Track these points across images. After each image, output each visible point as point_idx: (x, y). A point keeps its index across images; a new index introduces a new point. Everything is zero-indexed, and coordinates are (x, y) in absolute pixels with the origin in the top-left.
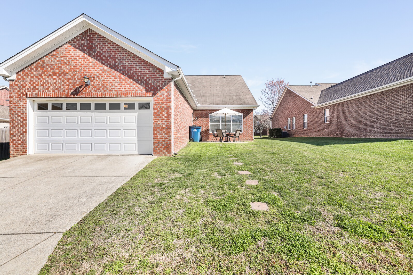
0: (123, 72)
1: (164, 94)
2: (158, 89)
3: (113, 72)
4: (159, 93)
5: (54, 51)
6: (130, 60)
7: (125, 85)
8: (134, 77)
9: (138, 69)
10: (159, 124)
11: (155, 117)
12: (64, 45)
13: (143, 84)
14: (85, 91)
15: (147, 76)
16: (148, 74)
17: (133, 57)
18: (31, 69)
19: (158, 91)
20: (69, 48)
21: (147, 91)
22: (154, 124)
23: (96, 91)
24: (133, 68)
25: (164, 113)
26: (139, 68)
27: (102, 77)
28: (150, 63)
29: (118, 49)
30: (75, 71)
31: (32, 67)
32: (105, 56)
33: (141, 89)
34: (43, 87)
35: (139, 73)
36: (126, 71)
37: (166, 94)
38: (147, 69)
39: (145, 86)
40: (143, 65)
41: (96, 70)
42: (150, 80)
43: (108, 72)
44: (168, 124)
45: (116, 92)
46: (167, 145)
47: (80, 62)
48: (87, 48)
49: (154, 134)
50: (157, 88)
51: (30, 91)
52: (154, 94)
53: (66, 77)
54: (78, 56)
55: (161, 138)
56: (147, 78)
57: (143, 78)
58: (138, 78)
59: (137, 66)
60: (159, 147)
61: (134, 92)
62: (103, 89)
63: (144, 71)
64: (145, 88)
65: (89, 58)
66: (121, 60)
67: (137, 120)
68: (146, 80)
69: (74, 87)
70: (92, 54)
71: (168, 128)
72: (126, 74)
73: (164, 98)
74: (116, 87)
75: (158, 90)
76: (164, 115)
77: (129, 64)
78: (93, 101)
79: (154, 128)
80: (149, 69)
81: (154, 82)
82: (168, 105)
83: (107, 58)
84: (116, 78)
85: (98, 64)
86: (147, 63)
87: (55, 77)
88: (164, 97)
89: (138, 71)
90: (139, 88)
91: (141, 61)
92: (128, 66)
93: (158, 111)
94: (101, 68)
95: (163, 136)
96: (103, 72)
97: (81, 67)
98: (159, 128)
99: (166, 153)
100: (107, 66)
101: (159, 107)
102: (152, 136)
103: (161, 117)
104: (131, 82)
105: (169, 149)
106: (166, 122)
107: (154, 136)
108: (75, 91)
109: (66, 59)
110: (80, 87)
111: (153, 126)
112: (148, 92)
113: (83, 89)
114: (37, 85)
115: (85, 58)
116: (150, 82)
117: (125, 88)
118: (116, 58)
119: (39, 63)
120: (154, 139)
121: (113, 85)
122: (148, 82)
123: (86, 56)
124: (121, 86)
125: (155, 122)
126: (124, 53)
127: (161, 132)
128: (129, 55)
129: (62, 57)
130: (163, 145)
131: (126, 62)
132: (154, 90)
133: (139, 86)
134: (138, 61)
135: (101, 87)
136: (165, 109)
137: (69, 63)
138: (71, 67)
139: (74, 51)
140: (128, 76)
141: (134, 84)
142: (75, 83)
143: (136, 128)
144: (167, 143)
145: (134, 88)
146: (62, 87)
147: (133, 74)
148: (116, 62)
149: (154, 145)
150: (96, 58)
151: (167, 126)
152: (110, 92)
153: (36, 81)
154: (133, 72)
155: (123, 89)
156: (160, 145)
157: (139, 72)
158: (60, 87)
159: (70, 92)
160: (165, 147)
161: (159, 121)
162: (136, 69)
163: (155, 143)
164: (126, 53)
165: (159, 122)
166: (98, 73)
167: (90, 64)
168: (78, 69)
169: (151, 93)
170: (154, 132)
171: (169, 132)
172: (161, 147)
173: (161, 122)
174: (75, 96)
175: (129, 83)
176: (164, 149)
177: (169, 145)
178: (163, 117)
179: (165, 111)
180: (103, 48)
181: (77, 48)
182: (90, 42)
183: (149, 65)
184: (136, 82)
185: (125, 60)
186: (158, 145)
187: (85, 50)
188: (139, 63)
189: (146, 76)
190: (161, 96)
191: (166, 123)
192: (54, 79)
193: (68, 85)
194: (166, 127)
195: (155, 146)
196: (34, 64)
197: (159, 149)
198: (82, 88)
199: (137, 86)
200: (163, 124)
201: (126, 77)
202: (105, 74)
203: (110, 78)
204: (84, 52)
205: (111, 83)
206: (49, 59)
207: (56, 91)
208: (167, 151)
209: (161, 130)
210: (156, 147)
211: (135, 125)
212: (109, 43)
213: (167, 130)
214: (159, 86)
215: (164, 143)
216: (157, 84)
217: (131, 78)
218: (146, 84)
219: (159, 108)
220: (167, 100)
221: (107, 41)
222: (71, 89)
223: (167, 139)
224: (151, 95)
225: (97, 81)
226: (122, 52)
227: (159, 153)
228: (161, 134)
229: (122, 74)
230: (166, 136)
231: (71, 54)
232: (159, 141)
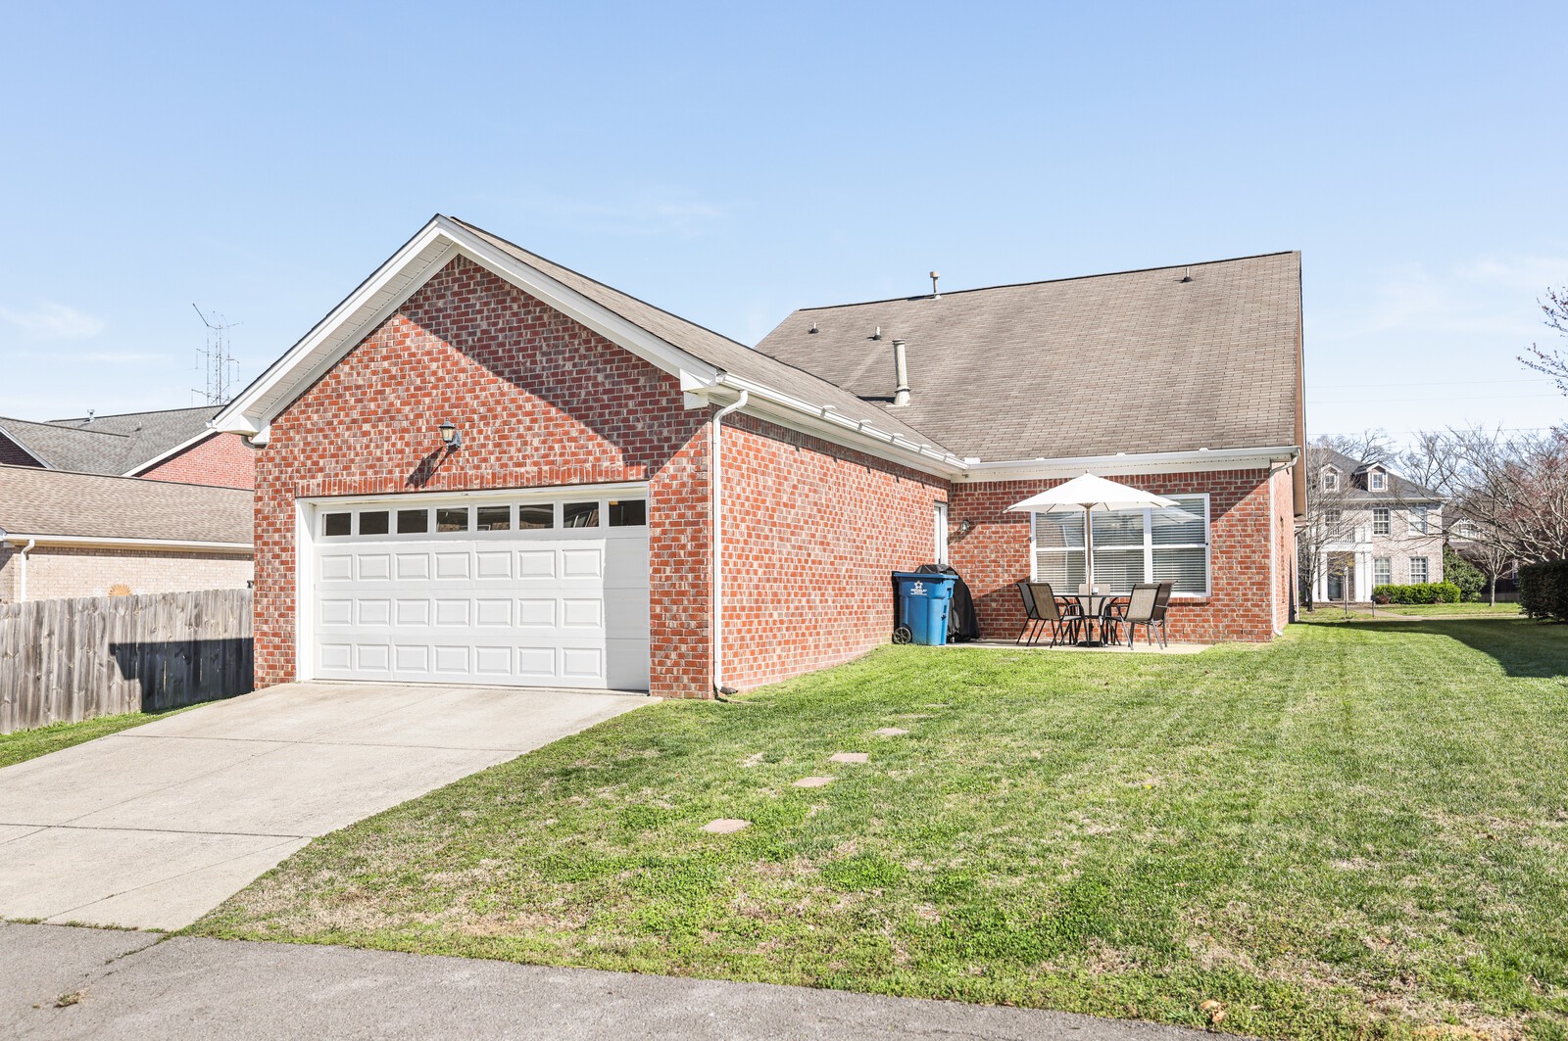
0: (556, 396)
1: (684, 469)
2: (666, 450)
3: (528, 400)
4: (670, 466)
5: (364, 341)
6: (577, 350)
7: (561, 441)
8: (591, 413)
9: (603, 384)
10: (668, 578)
11: (657, 555)
12: (389, 318)
13: (619, 436)
14: (448, 469)
15: (631, 404)
16: (631, 397)
17: (587, 341)
18: (308, 405)
19: (665, 460)
20: (404, 329)
21: (631, 461)
22: (652, 578)
23: (478, 467)
24: (588, 379)
25: (683, 539)
26: (606, 377)
27: (495, 417)
28: (639, 359)
29: (540, 318)
30: (418, 403)
31: (310, 398)
32: (502, 345)
33: (612, 457)
34: (337, 462)
35: (605, 397)
36: (566, 392)
37: (690, 468)
38: (629, 382)
39: (625, 443)
40: (618, 368)
41: (477, 397)
42: (638, 421)
43: (513, 401)
44: (697, 578)
45: (536, 469)
46: (694, 657)
47: (434, 373)
48: (453, 323)
49: (654, 616)
50: (662, 448)
51: (303, 477)
52: (653, 471)
53: (396, 424)
54: (429, 353)
55: (675, 632)
56: (630, 412)
57: (617, 413)
58: (601, 415)
59: (598, 370)
60: (669, 663)
61: (588, 466)
62: (498, 459)
63: (621, 390)
64: (625, 451)
65: (458, 355)
66: (550, 353)
67: (603, 565)
68: (626, 420)
69: (416, 458)
70: (466, 341)
71: (699, 594)
72: (565, 403)
73: (683, 485)
74: (537, 449)
75: (663, 455)
76: (683, 547)
77: (575, 365)
78: (473, 502)
79: (652, 593)
80: (637, 380)
81: (651, 426)
82: (699, 509)
83: (510, 351)
84: (534, 421)
85: (482, 375)
86: (629, 360)
87: (366, 427)
88: (685, 479)
89: (600, 389)
90: (604, 452)
91: (613, 354)
92: (571, 372)
93: (664, 532)
94: (493, 388)
95: (682, 625)
96: (498, 402)
97: (435, 387)
98: (667, 594)
99: (693, 685)
100: (509, 380)
101: (668, 517)
102: (647, 624)
103: (674, 555)
104: (582, 432)
105: (701, 672)
106: (692, 570)
107: (653, 625)
108: (420, 470)
109: (396, 364)
110: (434, 456)
111: (648, 586)
112: (632, 465)
113: (442, 462)
114: (322, 457)
115: (447, 358)
116: (639, 426)
117: (562, 454)
118: (534, 348)
119: (327, 384)
120: (654, 633)
121: (525, 443)
122: (633, 427)
123: (451, 350)
124: (551, 448)
125: (656, 571)
126: (558, 331)
127: (675, 607)
128: (573, 336)
129: (385, 358)
130: (681, 656)
131: (564, 359)
132: (652, 456)
133: (606, 442)
134: (602, 355)
135: (491, 453)
136: (688, 524)
137: (404, 377)
138: (408, 390)
139: (418, 334)
140: (571, 410)
141: (590, 439)
142: (420, 443)
143: (600, 594)
144: (694, 649)
145: (589, 453)
146: (386, 458)
147: (585, 401)
148: (534, 362)
149: (653, 655)
150: (479, 355)
151: (694, 586)
152: (517, 469)
153: (319, 443)
154: (588, 393)
155: (558, 458)
156: (674, 656)
157: (606, 392)
158: (380, 459)
159: (407, 476)
160: (688, 664)
161: (668, 569)
162: (595, 385)
163: (657, 648)
164: (565, 330)
165: (668, 573)
166: (483, 404)
167: (462, 376)
168: (429, 395)
169: (643, 467)
170: (652, 610)
171: (702, 610)
172: (676, 664)
173: (677, 571)
174: (420, 489)
175: (574, 433)
176: (685, 672)
177: (701, 656)
178: (682, 552)
179: (689, 529)
180: (498, 317)
181: (425, 326)
182: (461, 300)
183: (635, 367)
184: (596, 430)
185: (564, 352)
186: (667, 657)
187: (447, 330)
188: (606, 362)
189: (626, 405)
190: (674, 477)
191: (690, 576)
192: (366, 434)
193: (401, 452)
194: (692, 591)
195: (656, 660)
196: (315, 390)
197: (670, 671)
198: (440, 458)
199: (600, 445)
200: (681, 578)
201: (566, 415)
202: (504, 409)
203: (519, 422)
204: (445, 338)
205: (520, 436)
206: (352, 368)
207: (370, 472)
208: (694, 680)
209: (674, 602)
210: (661, 663)
211: (599, 581)
212: (514, 300)
213: (695, 601)
214: (668, 439)
215: (683, 648)
216: (661, 433)
217: (579, 418)
218: (626, 435)
219: (667, 521)
220: (693, 492)
221: (508, 293)
222: (409, 464)
223: (694, 633)
224: (642, 477)
225: (480, 432)
226: (553, 327)
227: (670, 687)
228: (674, 618)
229: (553, 404)
230: (693, 624)
231: (409, 348)
232: (669, 641)
